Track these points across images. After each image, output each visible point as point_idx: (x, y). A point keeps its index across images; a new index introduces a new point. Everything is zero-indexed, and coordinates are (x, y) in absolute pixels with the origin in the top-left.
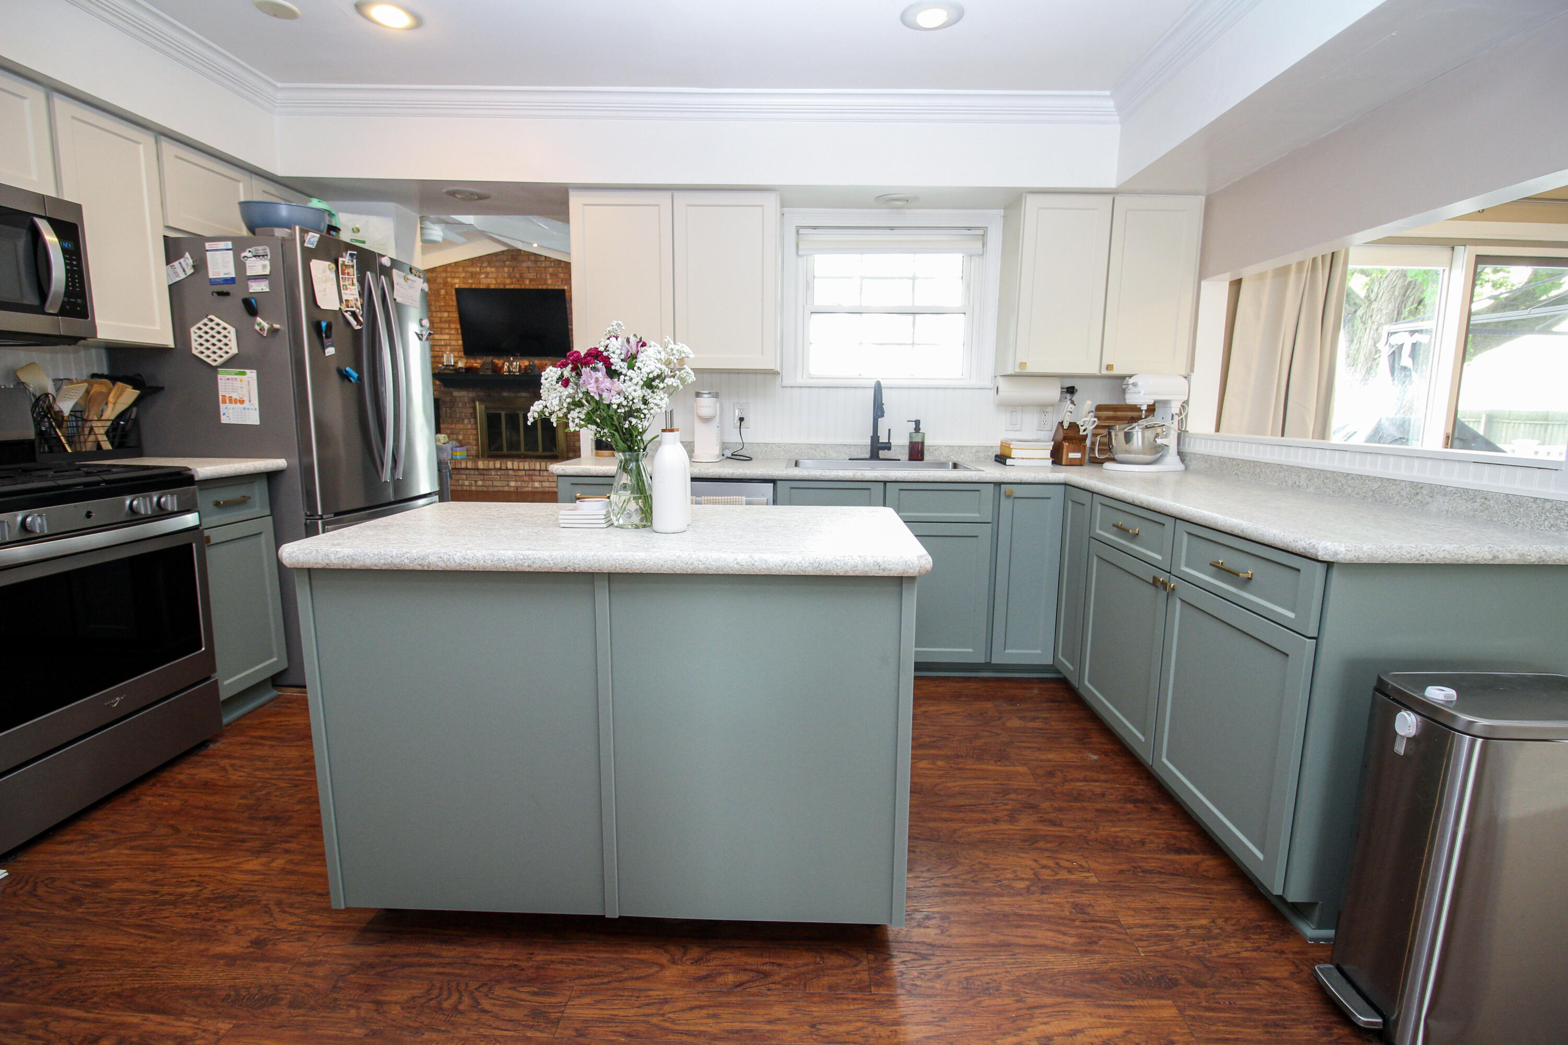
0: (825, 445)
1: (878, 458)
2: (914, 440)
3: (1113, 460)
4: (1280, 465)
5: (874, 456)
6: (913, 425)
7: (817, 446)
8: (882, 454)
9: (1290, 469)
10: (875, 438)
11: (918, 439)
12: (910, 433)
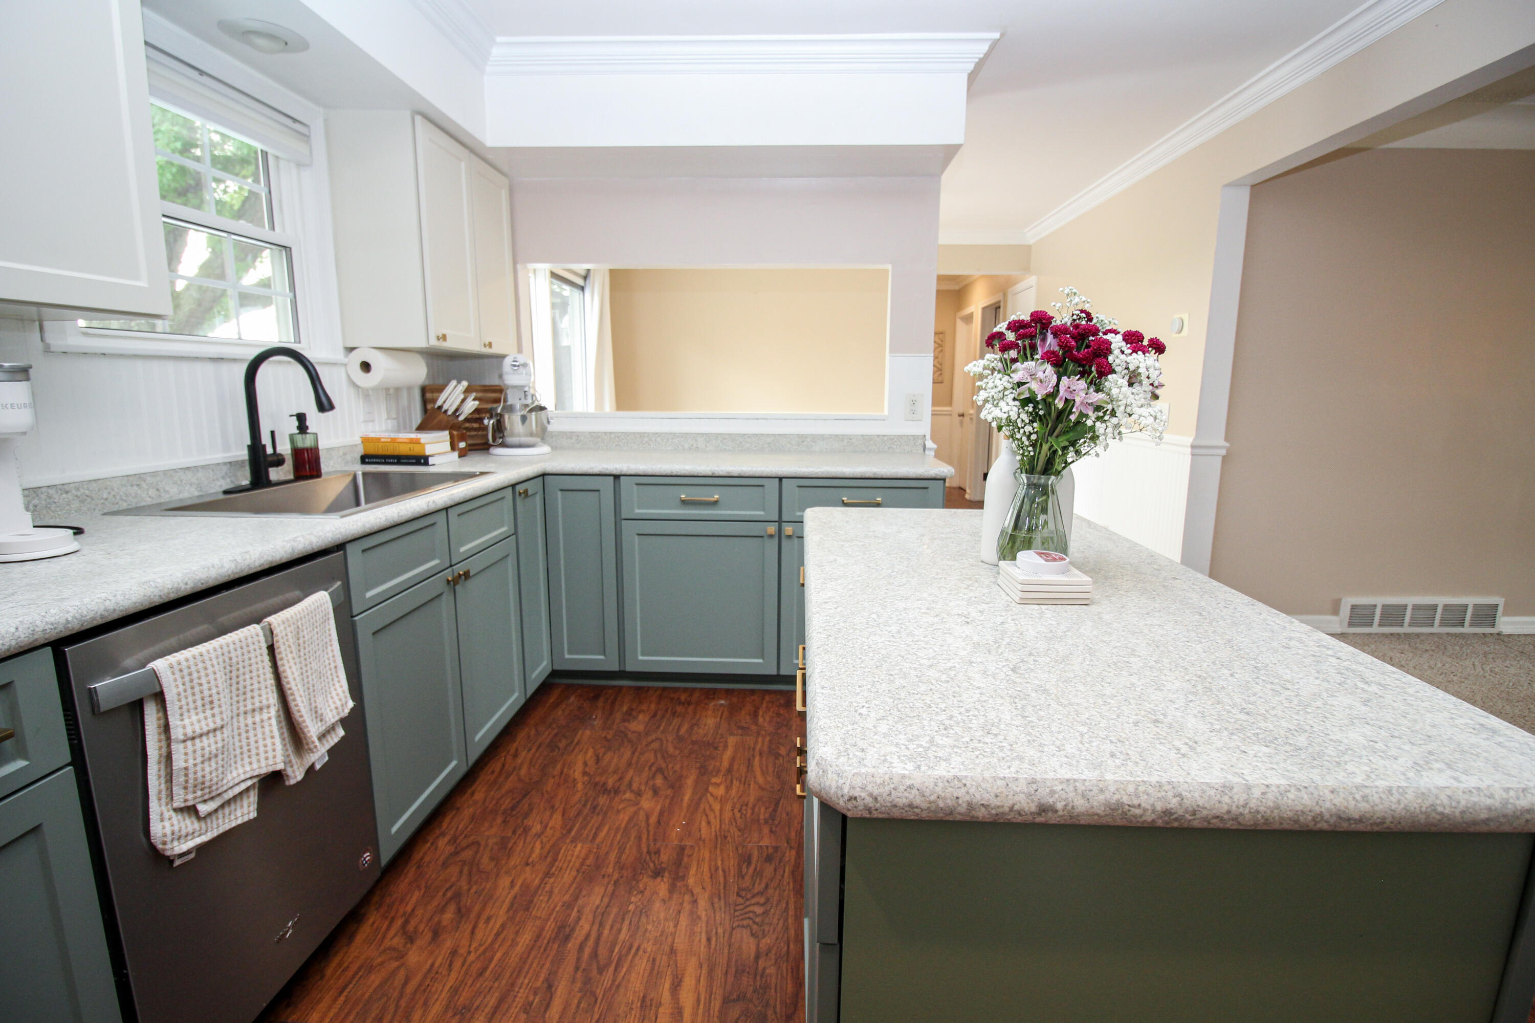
0: (154, 474)
1: (269, 484)
2: (300, 445)
3: (503, 445)
4: (674, 434)
5: (259, 479)
6: (295, 423)
7: (140, 477)
8: (275, 474)
9: (685, 435)
10: (256, 448)
11: (305, 442)
12: (292, 437)
